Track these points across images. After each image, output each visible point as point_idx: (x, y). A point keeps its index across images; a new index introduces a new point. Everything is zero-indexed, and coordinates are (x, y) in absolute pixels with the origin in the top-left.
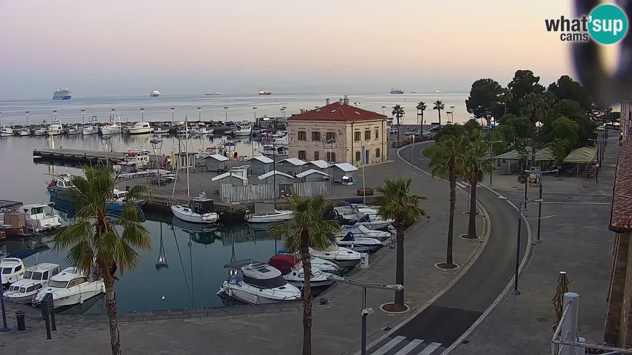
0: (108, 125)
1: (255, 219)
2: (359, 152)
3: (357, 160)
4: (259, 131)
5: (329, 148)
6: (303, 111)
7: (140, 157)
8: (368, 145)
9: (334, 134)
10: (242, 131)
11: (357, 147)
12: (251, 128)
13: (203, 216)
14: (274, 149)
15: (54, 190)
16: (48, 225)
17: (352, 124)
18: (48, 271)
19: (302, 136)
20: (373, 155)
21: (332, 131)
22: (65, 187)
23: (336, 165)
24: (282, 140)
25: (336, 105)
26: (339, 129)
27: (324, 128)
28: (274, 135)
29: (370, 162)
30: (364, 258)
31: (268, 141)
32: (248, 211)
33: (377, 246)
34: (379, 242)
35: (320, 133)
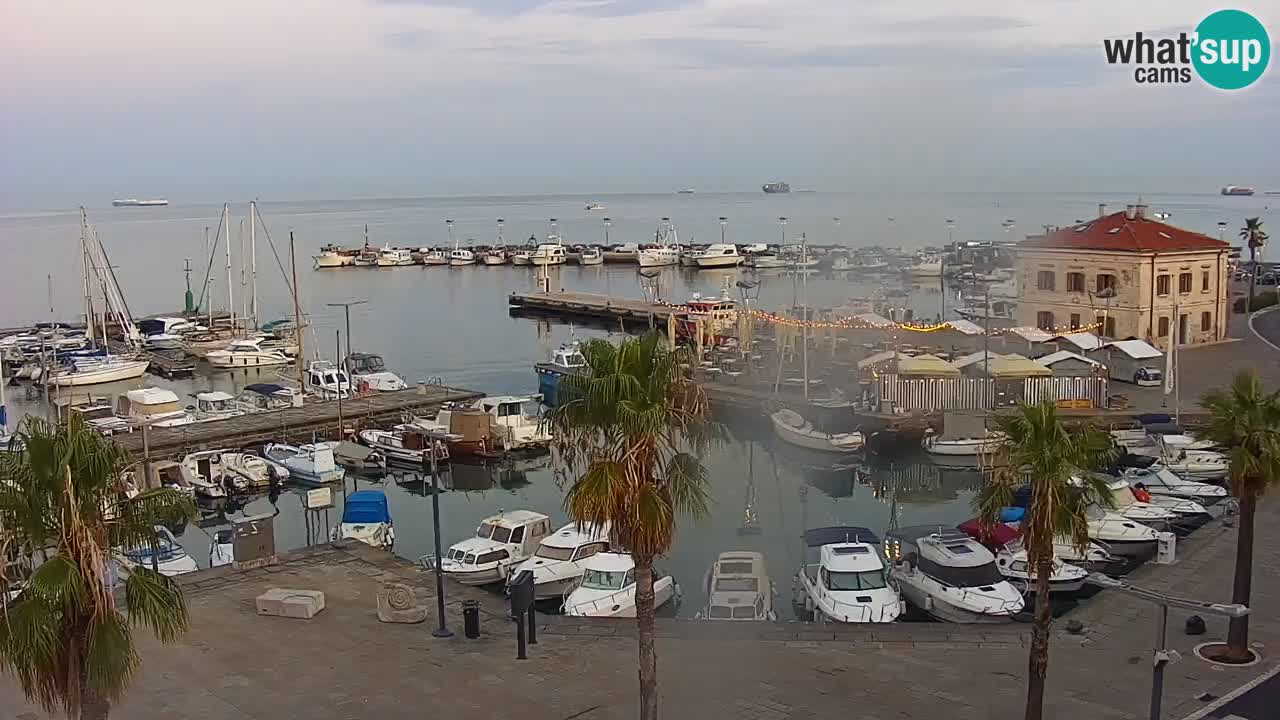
0: (651, 248)
1: (944, 447)
2: (1167, 319)
3: (1160, 336)
4: (958, 268)
5: (1103, 308)
6: (1051, 228)
7: (718, 313)
8: (1185, 303)
9: (1113, 277)
10: (922, 266)
11: (1163, 305)
12: (940, 262)
13: (832, 438)
14: (986, 306)
15: (546, 370)
16: (528, 438)
17: (1153, 258)
18: (523, 527)
19: (1047, 281)
20: (1195, 326)
21: (1109, 273)
22: (566, 365)
23: (1116, 344)
24: (1004, 287)
25: (1120, 217)
26: (1124, 268)
27: (1093, 265)
28: (988, 277)
29: (1187, 341)
30: (1166, 543)
31: (976, 290)
32: (930, 430)
33: (1196, 518)
34: (1200, 509)
35: (1083, 276)
